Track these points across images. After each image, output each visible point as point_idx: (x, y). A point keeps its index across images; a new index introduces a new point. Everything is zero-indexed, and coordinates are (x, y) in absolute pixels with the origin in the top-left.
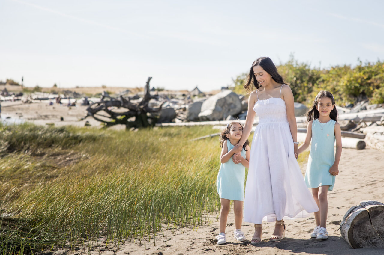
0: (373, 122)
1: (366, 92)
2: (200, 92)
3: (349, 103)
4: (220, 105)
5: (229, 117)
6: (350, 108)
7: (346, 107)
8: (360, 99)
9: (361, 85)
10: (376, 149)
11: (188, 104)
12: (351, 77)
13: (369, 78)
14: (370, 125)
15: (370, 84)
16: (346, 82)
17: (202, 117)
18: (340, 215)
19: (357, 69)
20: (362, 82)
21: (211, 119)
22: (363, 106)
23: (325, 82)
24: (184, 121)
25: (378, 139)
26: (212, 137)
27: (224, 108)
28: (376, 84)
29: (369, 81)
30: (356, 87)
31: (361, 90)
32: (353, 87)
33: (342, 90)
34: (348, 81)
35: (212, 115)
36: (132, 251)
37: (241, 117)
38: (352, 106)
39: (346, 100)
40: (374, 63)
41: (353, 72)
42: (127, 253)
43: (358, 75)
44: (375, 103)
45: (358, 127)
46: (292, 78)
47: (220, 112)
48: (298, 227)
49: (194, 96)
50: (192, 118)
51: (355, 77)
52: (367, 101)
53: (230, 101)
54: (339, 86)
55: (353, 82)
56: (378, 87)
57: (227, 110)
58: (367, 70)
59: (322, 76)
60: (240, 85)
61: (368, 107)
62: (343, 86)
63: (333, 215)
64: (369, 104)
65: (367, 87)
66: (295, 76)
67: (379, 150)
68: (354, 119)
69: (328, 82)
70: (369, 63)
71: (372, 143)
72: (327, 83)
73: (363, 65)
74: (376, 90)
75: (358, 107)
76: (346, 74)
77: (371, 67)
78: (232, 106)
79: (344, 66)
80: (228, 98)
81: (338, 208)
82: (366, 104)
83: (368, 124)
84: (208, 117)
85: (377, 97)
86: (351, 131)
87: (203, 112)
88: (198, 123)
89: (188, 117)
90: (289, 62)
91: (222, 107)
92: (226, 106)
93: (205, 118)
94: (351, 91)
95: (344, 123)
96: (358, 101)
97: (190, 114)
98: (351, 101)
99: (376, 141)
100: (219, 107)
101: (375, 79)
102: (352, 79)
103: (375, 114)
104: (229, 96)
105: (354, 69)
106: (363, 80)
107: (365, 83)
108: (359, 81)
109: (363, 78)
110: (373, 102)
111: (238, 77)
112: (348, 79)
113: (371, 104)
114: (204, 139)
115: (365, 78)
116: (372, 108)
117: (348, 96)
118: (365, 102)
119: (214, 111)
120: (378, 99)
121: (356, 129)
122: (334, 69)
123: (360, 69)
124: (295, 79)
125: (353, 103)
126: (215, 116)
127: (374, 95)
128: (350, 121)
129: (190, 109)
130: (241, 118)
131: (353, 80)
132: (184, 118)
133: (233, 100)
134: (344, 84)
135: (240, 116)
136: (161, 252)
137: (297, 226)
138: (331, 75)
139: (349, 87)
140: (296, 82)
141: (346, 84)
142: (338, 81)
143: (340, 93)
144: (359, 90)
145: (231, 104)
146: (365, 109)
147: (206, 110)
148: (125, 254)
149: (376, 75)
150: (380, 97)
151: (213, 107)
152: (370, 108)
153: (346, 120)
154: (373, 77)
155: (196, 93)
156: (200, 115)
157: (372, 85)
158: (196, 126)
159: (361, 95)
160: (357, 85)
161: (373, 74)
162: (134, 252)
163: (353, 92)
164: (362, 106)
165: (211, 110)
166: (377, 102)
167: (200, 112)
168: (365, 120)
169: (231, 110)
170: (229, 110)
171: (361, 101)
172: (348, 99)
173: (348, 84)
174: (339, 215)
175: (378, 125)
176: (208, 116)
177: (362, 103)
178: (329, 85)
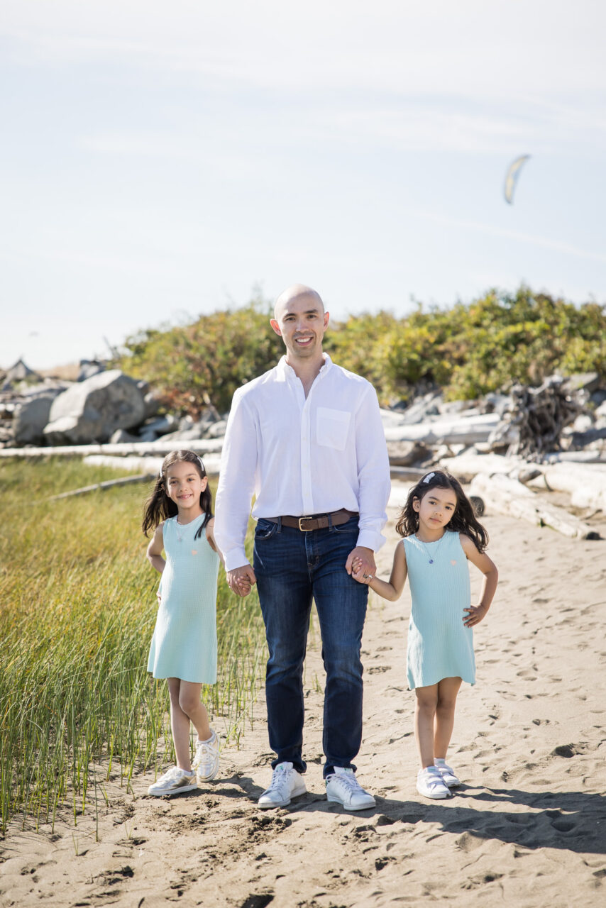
0: (468, 446)
1: (435, 372)
2: (29, 372)
3: (398, 399)
4: (95, 406)
5: (118, 435)
6: (400, 410)
7: (392, 408)
8: (422, 388)
9: (424, 357)
10: (513, 517)
11: (11, 403)
12: (399, 338)
13: (440, 341)
14: (461, 452)
15: (441, 355)
16: (388, 350)
17: (53, 434)
18: (552, 722)
19: (412, 321)
20: (425, 349)
21: (75, 438)
22: (430, 406)
23: (339, 350)
24: (9, 444)
25: (508, 492)
26: (105, 489)
27: (104, 411)
28: (456, 355)
29: (441, 348)
30: (411, 362)
31: (424, 370)
32: (405, 362)
33: (380, 367)
34: (393, 348)
35: (75, 429)
36: (42, 864)
37: (145, 432)
38: (404, 405)
39: (390, 391)
40: (447, 306)
41: (404, 327)
42: (30, 870)
43: (414, 333)
44: (457, 398)
45: (435, 458)
46: (260, 342)
47: (95, 422)
48: (469, 768)
49: (18, 381)
50: (28, 436)
51: (409, 339)
52: (438, 394)
53: (118, 395)
54: (373, 359)
55: (406, 350)
56: (461, 362)
57: (111, 417)
58: (434, 322)
59: (331, 338)
60: (133, 358)
61: (442, 408)
62: (382, 359)
63: (534, 722)
64: (444, 401)
65: (436, 361)
66: (267, 338)
67: (520, 518)
68: (424, 439)
69: (346, 348)
70: (437, 307)
71: (494, 501)
72: (342, 353)
73: (426, 310)
74: (457, 368)
75: (418, 408)
76: (385, 332)
77: (443, 315)
78: (124, 407)
79: (379, 313)
80: (112, 390)
81: (529, 697)
82: (438, 401)
83: (456, 448)
84: (68, 434)
85: (462, 385)
86: (419, 467)
87: (54, 421)
88: (48, 451)
89: (18, 434)
90: (253, 303)
91: (100, 410)
92: (110, 408)
93: (59, 437)
94: (401, 371)
95: (401, 448)
96: (416, 394)
97: (23, 428)
98: (400, 393)
99: (507, 497)
100: (93, 410)
101: (454, 343)
102: (402, 342)
103: (473, 426)
104: (116, 383)
105: (403, 321)
106: (427, 345)
107: (431, 352)
108: (419, 347)
109: (427, 341)
110: (452, 396)
111: (129, 338)
112: (393, 343)
113: (450, 401)
114: (85, 494)
115: (432, 340)
116: (453, 411)
117: (394, 382)
118: (435, 396)
119: (81, 419)
120: (464, 389)
121: (429, 462)
122: (355, 319)
123: (420, 320)
124: (267, 343)
125: (406, 398)
126: (85, 432)
127: (453, 379)
128: (418, 445)
129: (23, 414)
130: (145, 436)
131: (405, 346)
132: (7, 435)
133: (125, 393)
134: (385, 355)
135: (142, 430)
136: (128, 868)
137: (465, 766)
138: (351, 335)
139: (397, 362)
140: (270, 350)
141: (390, 355)
142: (370, 348)
143: (376, 374)
144: (418, 368)
145: (120, 403)
146: (436, 412)
147: (61, 417)
148: (23, 874)
149: (455, 333)
150: (468, 384)
151: (78, 411)
152: (448, 411)
153: (403, 440)
154: (450, 339)
155: (21, 373)
156: (49, 429)
157: (447, 356)
158: (41, 457)
159: (424, 381)
160: (415, 357)
161: (449, 333)
162: (47, 867)
163: (406, 372)
164: (426, 404)
165: (73, 417)
166: (463, 397)
167: (47, 422)
168: (448, 440)
169: (122, 418)
170: (117, 418)
171: (424, 394)
172: (394, 390)
173: (394, 355)
174: (548, 721)
175: (480, 453)
176: (67, 431)
177: (428, 397)
178: (349, 358)
